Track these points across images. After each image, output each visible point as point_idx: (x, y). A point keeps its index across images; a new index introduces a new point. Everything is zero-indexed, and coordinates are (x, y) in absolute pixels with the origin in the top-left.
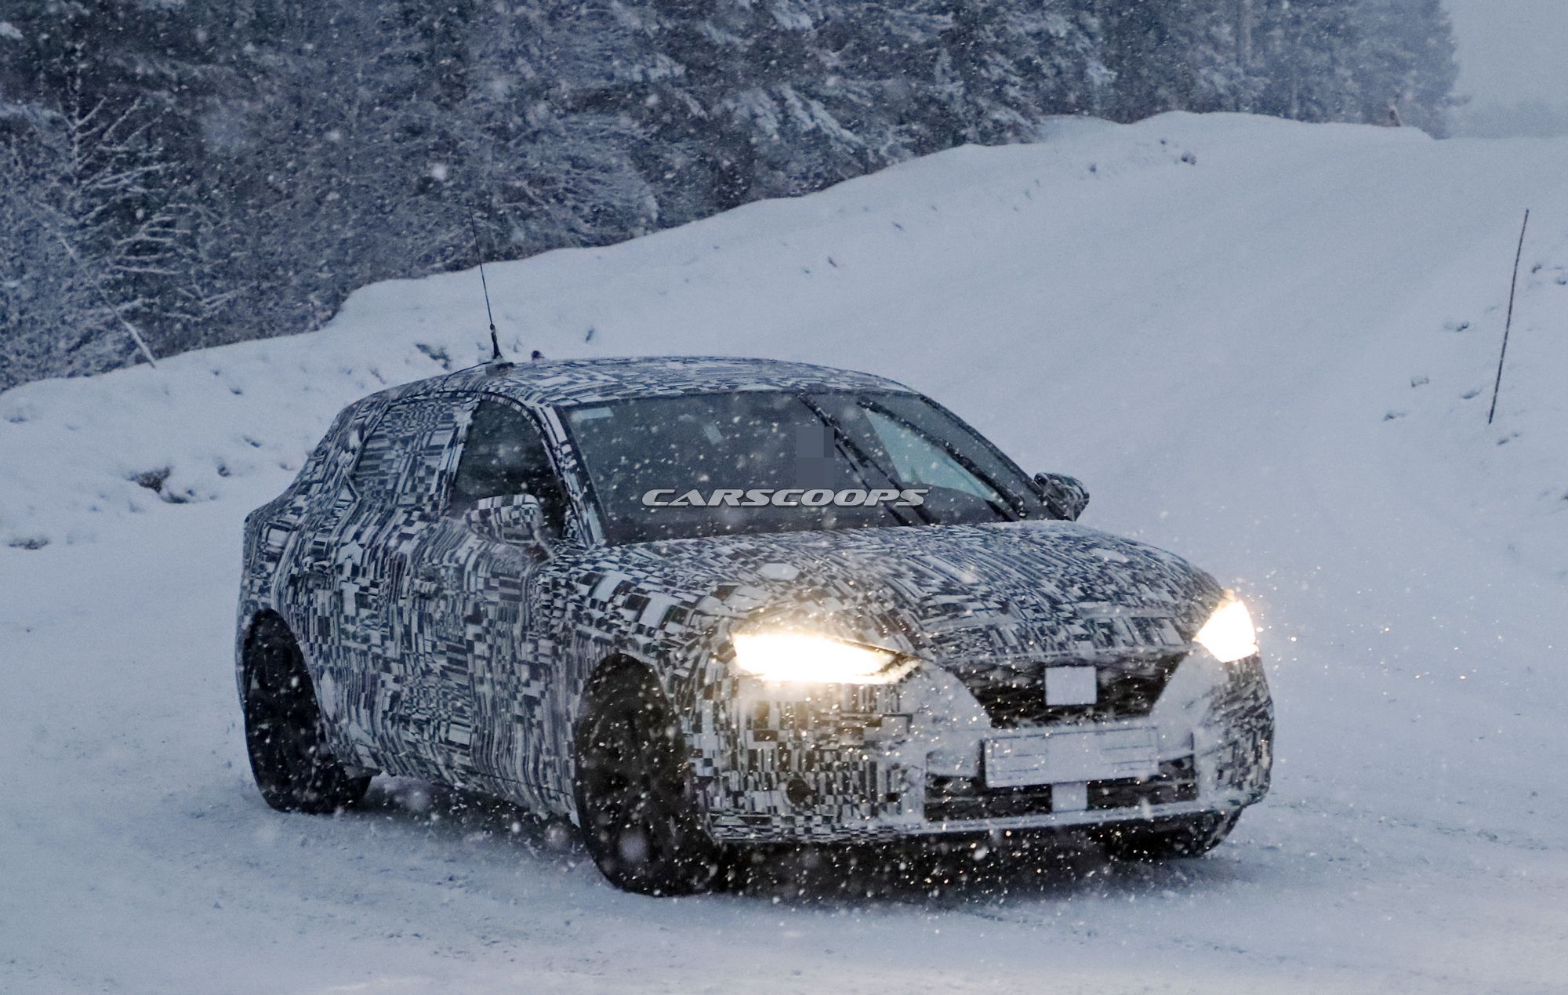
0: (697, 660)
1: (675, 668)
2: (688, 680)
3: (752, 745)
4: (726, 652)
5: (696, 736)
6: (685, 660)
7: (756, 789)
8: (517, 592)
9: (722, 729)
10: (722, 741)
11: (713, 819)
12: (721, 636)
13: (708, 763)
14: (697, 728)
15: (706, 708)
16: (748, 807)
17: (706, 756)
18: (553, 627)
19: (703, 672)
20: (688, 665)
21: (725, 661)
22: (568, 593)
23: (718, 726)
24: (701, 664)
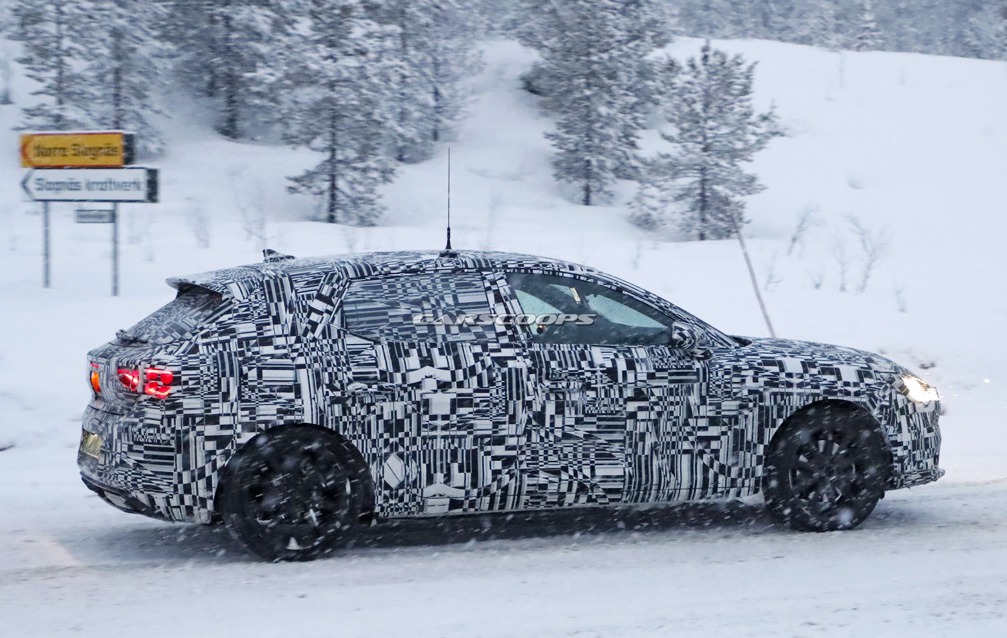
0: (891, 395)
1: (881, 401)
2: (890, 406)
3: (927, 435)
4: (903, 390)
5: (899, 435)
6: (884, 397)
7: (928, 458)
8: (695, 377)
9: (912, 429)
10: (913, 435)
11: (906, 477)
12: (897, 383)
13: (906, 448)
14: (900, 430)
15: (902, 419)
16: (924, 468)
17: (905, 444)
18: (735, 394)
19: (896, 401)
20: (887, 398)
21: (906, 394)
22: (756, 373)
23: (910, 428)
24: (894, 398)
